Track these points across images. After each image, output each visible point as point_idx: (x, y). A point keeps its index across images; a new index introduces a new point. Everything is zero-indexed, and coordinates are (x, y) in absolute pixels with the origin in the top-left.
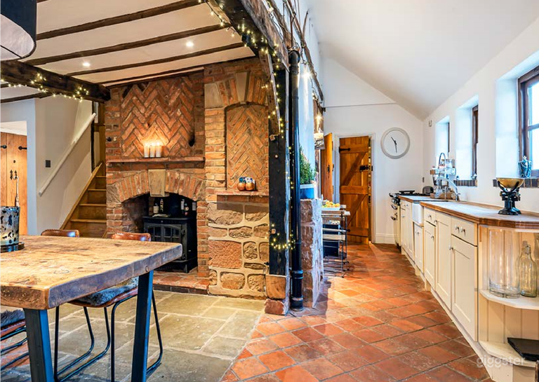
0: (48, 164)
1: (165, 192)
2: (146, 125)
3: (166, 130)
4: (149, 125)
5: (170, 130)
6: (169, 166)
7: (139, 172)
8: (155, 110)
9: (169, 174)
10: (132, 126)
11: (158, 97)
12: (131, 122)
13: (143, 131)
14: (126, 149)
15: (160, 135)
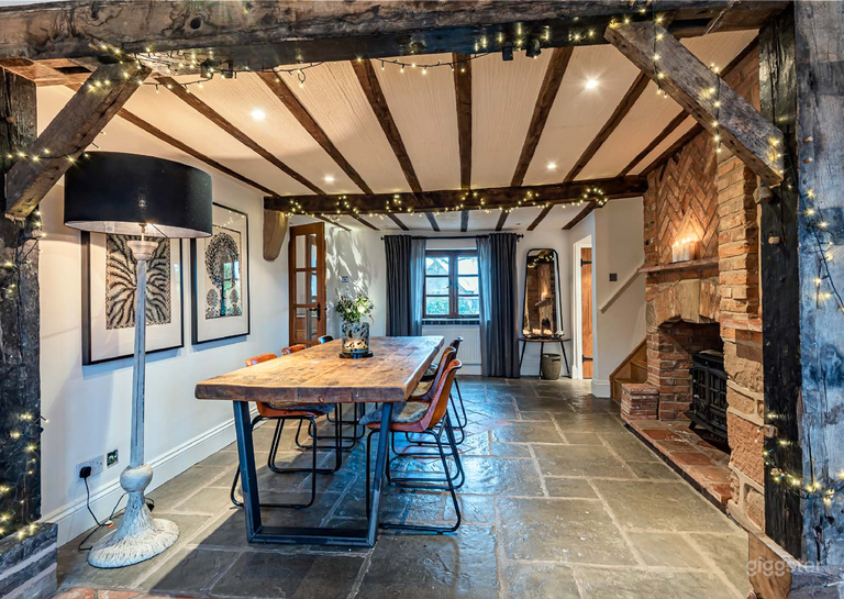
0: (613, 277)
1: (701, 317)
2: (681, 213)
3: (701, 215)
4: (684, 213)
5: (706, 213)
6: (705, 273)
7: (673, 284)
8: (690, 187)
9: (703, 286)
10: (667, 219)
11: (693, 165)
12: (667, 214)
13: (677, 223)
14: (662, 252)
15: (695, 223)
